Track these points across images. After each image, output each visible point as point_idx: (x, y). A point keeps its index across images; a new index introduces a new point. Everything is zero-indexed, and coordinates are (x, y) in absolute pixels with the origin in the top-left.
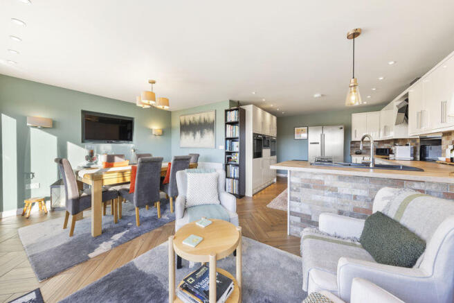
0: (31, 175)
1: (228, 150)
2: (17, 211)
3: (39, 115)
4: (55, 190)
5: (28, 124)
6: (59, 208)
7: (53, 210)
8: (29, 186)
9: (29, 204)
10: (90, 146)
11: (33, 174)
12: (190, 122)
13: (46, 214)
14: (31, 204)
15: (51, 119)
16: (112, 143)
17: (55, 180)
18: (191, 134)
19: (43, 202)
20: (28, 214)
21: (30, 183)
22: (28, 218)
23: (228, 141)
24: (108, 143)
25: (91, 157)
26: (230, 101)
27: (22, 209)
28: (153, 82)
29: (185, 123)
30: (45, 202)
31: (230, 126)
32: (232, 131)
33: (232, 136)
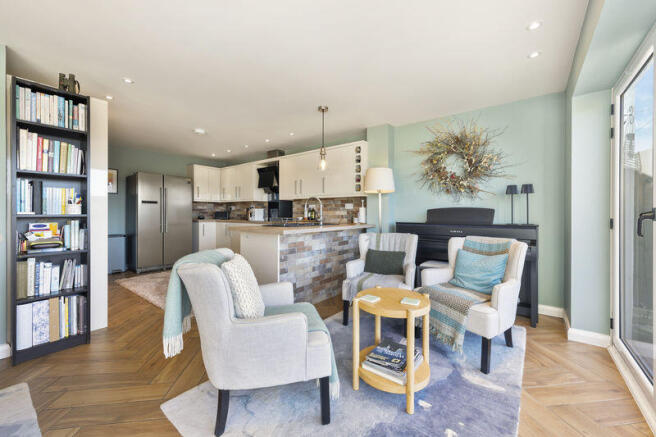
1: (25, 211)
23: (25, 184)
31: (35, 135)
32: (45, 156)
33: (45, 170)
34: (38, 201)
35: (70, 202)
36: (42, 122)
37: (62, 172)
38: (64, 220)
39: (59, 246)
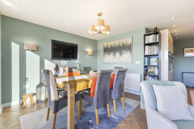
0: (26, 79)
1: (146, 64)
2: (19, 102)
3: (30, 42)
4: (38, 89)
5: (25, 48)
6: (41, 101)
7: (38, 102)
8: (25, 86)
9: (25, 98)
10: (56, 62)
11: (27, 79)
12: (111, 46)
13: (34, 104)
14: (26, 98)
15: (36, 45)
16: (66, 60)
17: (38, 83)
18: (112, 54)
19: (32, 97)
20: (24, 105)
21: (25, 84)
22: (24, 107)
23: (146, 58)
24: (64, 60)
25: (57, 69)
26: (146, 29)
27: (21, 101)
28: (100, 15)
29: (107, 47)
30: (33, 97)
31: (148, 46)
32: (150, 50)
33: (150, 54)
34: (149, 62)
35: (155, 62)
36: (150, 42)
37: (154, 54)
38: (154, 66)
39: (153, 73)
